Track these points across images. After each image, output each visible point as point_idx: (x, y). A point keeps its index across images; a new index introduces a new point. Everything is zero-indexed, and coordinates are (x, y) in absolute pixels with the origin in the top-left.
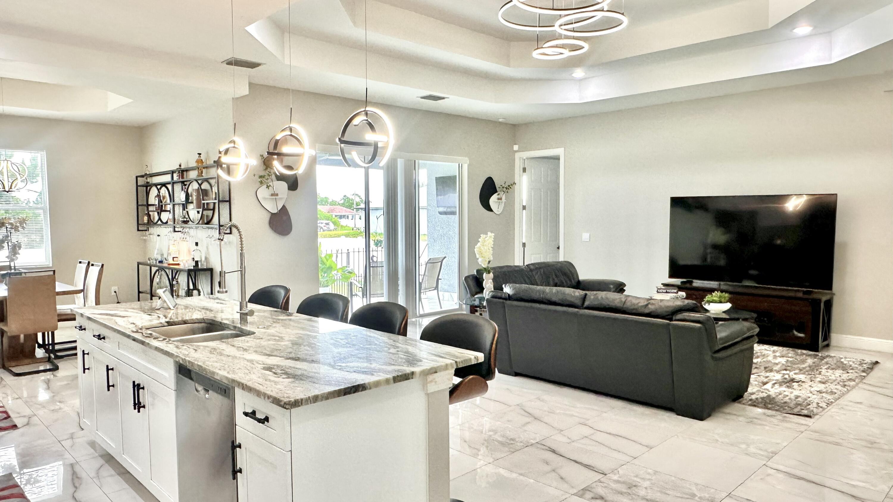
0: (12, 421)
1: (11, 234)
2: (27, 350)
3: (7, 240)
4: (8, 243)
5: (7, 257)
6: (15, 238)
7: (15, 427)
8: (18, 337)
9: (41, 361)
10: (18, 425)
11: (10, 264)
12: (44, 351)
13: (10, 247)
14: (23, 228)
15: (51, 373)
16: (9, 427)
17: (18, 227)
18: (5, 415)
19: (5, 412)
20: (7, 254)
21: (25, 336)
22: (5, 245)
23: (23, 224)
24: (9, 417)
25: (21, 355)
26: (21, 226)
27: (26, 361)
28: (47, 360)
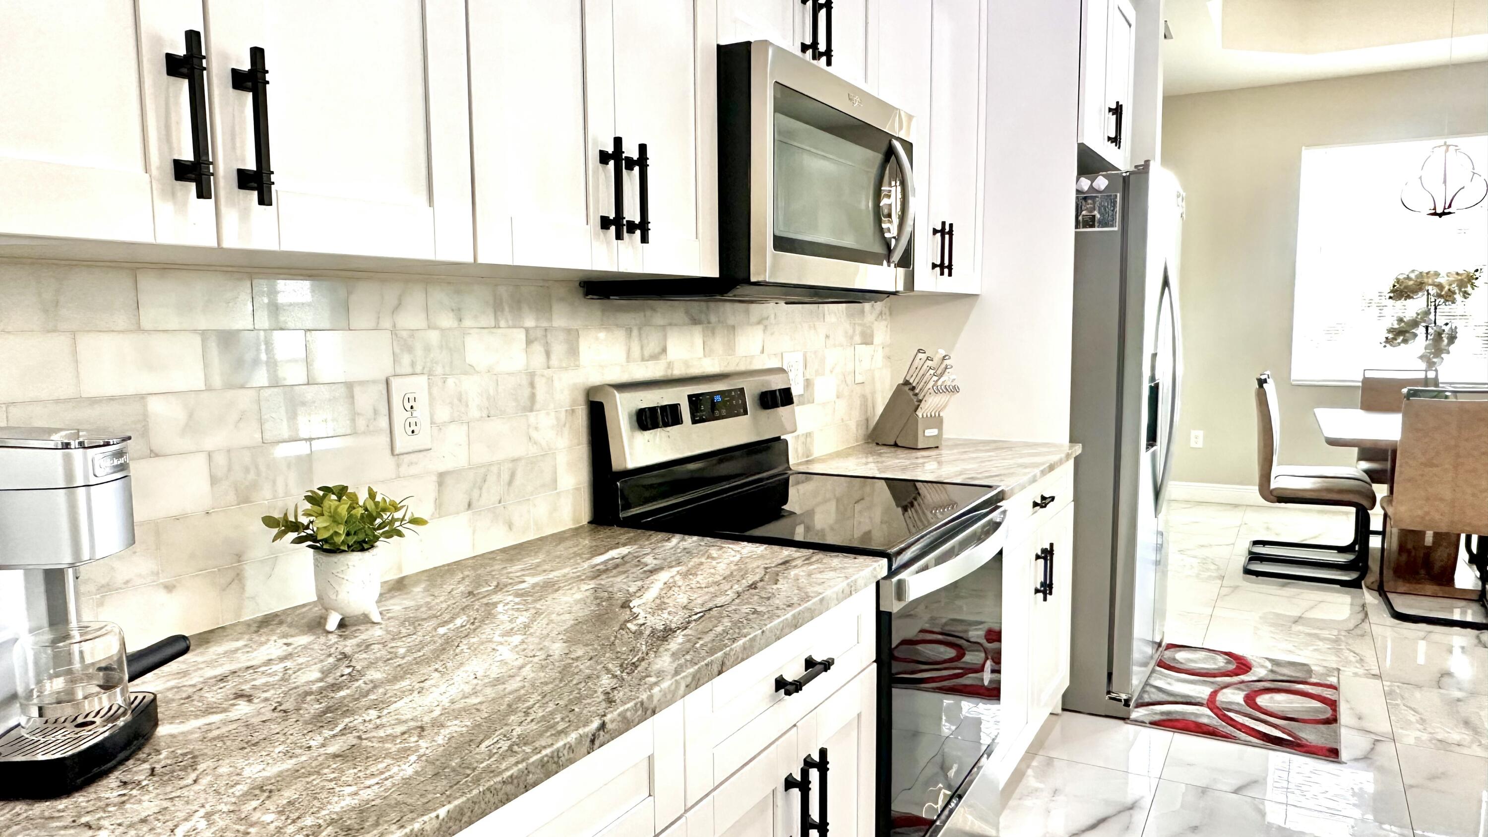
0: (1337, 736)
1: (1436, 308)
2: (1438, 565)
3: (1424, 321)
4: (1427, 328)
5: (1421, 357)
6: (1443, 315)
7: (1333, 754)
8: (1421, 534)
9: (1464, 596)
10: (1344, 755)
11: (1426, 376)
12: (1478, 574)
13: (1429, 337)
14: (1466, 295)
15: (1475, 632)
16: (1322, 748)
17: (1454, 293)
18: (1329, 714)
19: (1333, 704)
20: (1422, 351)
21: (1437, 535)
22: (1421, 331)
23: (1466, 287)
24: (1333, 720)
25: (1422, 572)
26: (1460, 290)
27: (1430, 588)
28: (1475, 597)
